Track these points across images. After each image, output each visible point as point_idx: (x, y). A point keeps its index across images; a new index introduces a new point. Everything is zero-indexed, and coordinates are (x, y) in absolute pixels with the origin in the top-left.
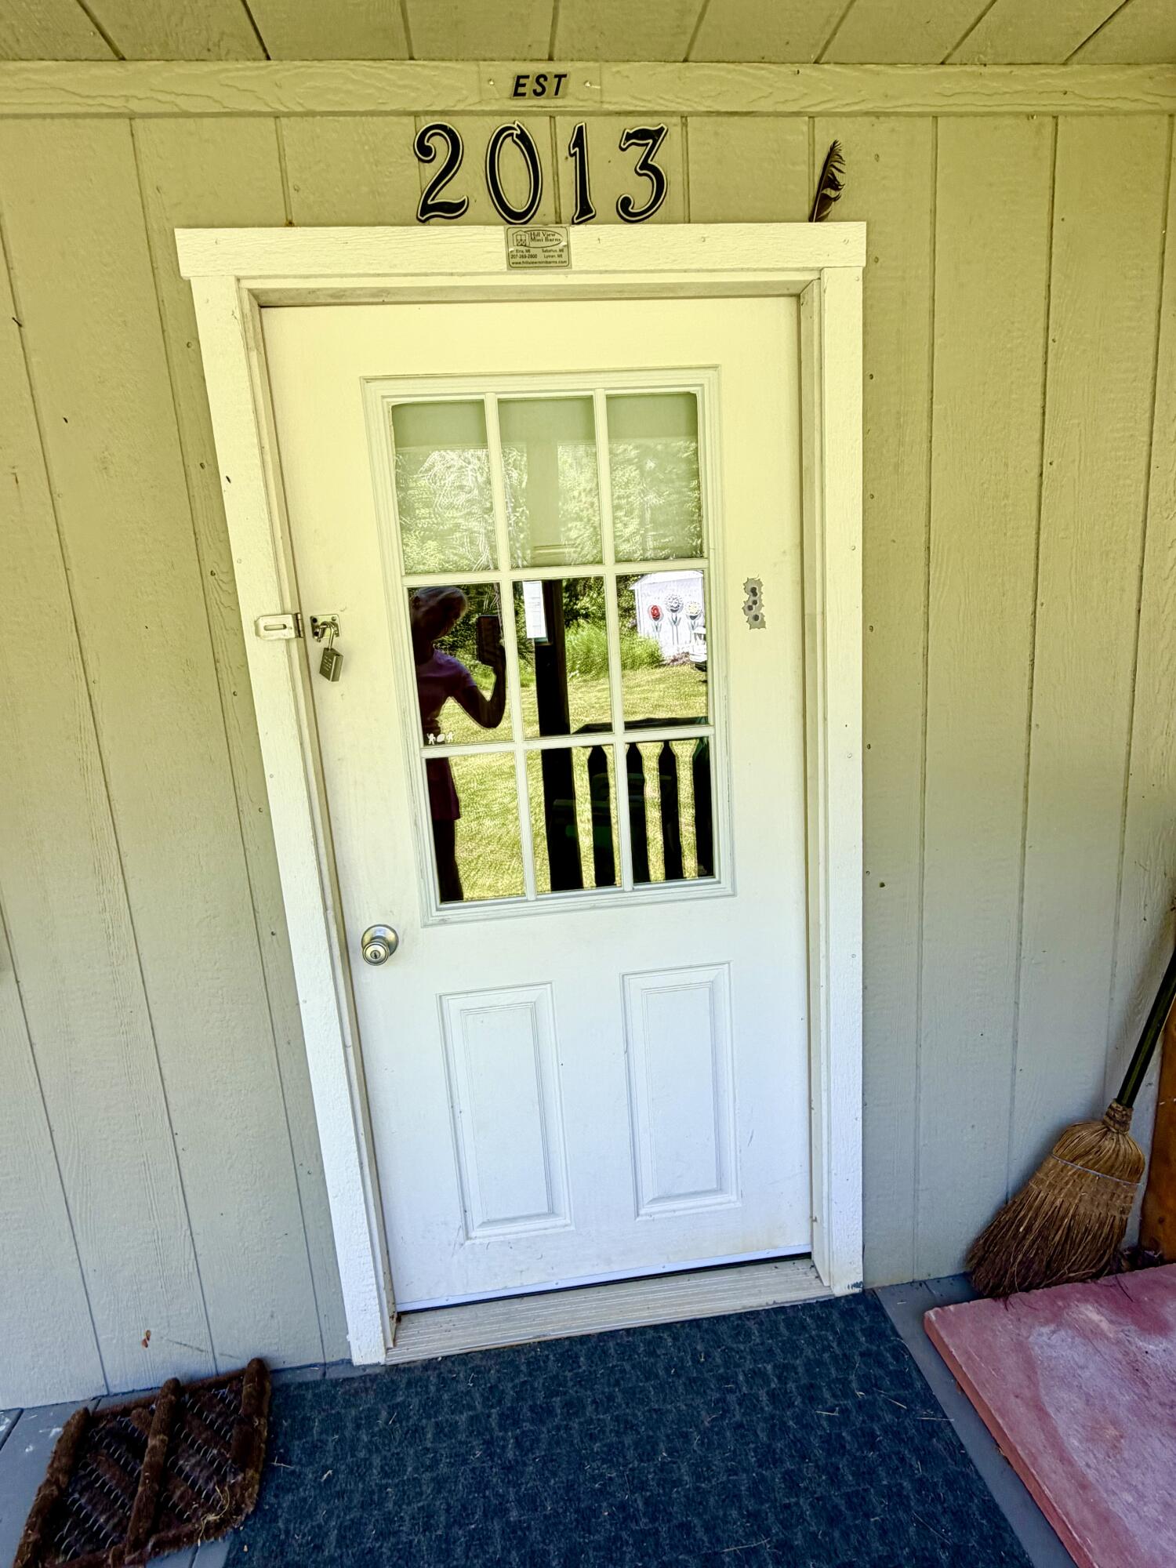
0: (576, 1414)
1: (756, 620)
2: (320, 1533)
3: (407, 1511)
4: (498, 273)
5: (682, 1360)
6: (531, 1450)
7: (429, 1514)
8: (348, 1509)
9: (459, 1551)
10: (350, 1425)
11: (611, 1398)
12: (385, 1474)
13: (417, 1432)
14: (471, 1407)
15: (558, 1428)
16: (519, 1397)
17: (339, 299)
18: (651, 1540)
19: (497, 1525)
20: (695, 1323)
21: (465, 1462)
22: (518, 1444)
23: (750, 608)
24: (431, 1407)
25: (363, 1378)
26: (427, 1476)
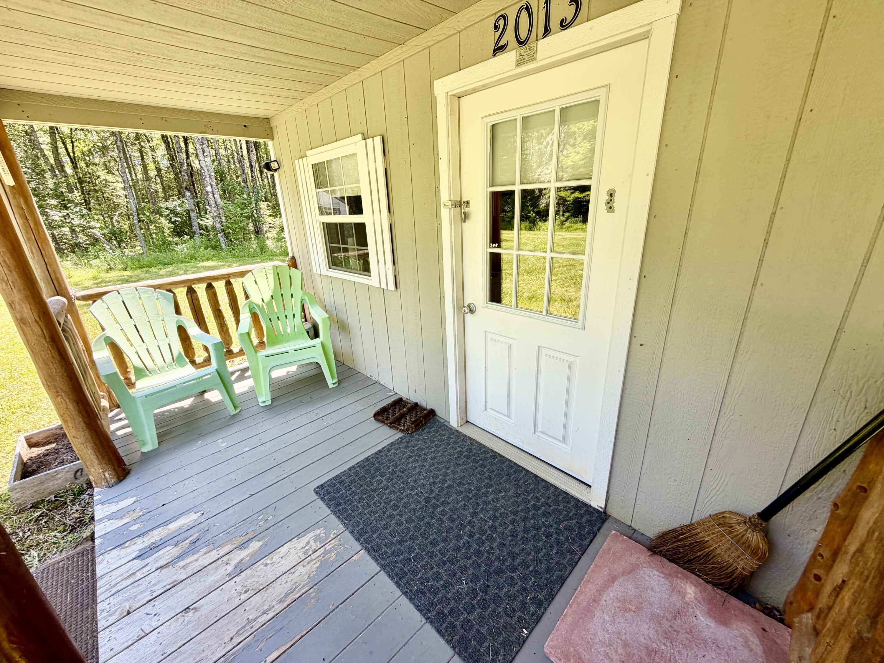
0: (481, 467)
1: (611, 209)
2: (416, 445)
3: (432, 454)
4: (512, 70)
5: (521, 479)
6: (465, 465)
7: (435, 458)
8: (424, 446)
9: (433, 467)
10: (439, 434)
11: (493, 471)
12: (435, 446)
13: (448, 444)
14: (462, 448)
15: (474, 466)
16: (474, 455)
17: (475, 91)
18: (468, 499)
19: (444, 470)
20: (536, 476)
21: (450, 456)
22: (463, 462)
23: (608, 203)
24: (455, 442)
25: (449, 428)
26: (442, 452)
